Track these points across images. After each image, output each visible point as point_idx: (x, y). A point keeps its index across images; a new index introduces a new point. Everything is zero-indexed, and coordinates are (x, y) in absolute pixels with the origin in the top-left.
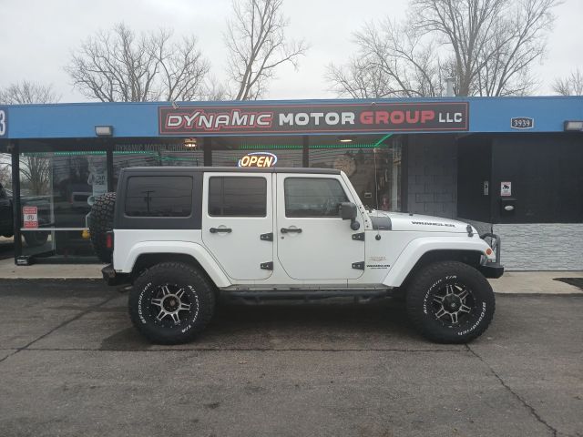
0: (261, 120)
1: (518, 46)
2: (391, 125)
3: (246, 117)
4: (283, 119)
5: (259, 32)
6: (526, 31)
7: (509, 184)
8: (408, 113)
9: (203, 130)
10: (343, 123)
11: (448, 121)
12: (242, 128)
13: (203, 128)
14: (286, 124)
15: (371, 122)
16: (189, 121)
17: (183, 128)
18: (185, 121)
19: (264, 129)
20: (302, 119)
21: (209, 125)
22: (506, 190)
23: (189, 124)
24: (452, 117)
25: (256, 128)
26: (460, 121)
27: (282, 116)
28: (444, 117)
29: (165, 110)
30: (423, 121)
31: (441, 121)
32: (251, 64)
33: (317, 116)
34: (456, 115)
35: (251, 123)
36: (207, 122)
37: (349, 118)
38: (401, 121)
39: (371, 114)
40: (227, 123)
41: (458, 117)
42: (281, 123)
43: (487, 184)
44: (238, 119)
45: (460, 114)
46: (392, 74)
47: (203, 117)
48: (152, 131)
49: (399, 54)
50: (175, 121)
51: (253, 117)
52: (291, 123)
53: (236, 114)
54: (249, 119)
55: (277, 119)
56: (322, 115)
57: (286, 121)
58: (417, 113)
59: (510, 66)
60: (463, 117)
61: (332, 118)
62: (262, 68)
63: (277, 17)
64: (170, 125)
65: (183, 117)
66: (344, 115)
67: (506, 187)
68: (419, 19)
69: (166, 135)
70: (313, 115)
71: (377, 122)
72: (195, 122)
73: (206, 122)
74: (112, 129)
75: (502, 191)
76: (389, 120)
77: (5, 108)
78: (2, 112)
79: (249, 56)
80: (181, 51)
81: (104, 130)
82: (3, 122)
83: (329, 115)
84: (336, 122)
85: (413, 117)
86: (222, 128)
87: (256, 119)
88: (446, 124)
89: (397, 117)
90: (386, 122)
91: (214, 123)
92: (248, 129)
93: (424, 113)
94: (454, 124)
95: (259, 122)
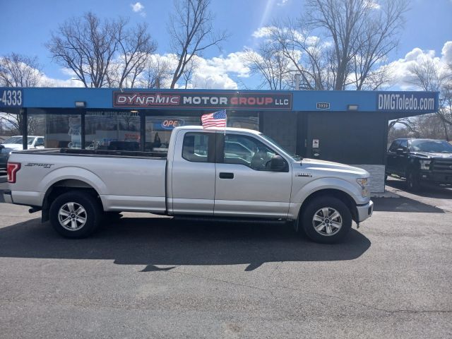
0: (173, 100)
2: (248, 106)
3: (164, 98)
4: (185, 100)
5: (193, 24)
6: (386, 29)
7: (318, 141)
8: (258, 99)
10: (221, 103)
11: (281, 104)
12: (161, 105)
13: (139, 105)
14: (187, 103)
15: (237, 103)
16: (131, 99)
17: (127, 104)
18: (128, 100)
19: (175, 105)
20: (197, 100)
21: (142, 102)
22: (316, 144)
23: (131, 102)
24: (282, 102)
25: (170, 105)
26: (287, 104)
27: (185, 98)
28: (278, 102)
29: (116, 93)
30: (266, 104)
31: (276, 104)
32: (186, 47)
33: (205, 99)
34: (285, 100)
35: (167, 102)
36: (141, 101)
37: (224, 100)
38: (254, 103)
39: (237, 98)
40: (153, 101)
41: (286, 102)
42: (185, 102)
43: (306, 140)
44: (159, 99)
45: (287, 100)
46: (290, 57)
47: (138, 98)
48: (110, 106)
49: (295, 43)
50: (122, 100)
51: (168, 98)
52: (191, 103)
53: (158, 97)
54: (166, 100)
55: (182, 100)
56: (208, 98)
57: (188, 101)
58: (263, 99)
59: (375, 54)
60: (289, 102)
61: (214, 101)
62: (195, 50)
63: (206, 12)
64: (119, 101)
65: (127, 97)
66: (221, 98)
67: (316, 142)
68: (309, 18)
69: (117, 107)
70: (203, 98)
72: (134, 101)
73: (140, 100)
74: (85, 103)
75: (313, 145)
76: (247, 102)
77: (22, 89)
78: (19, 92)
79: (185, 41)
80: (135, 34)
81: (81, 104)
82: (20, 97)
83: (212, 99)
84: (216, 103)
85: (260, 101)
86: (150, 104)
87: (170, 100)
88: (279, 106)
89: (252, 101)
90: (245, 103)
91: (145, 101)
92: (165, 106)
93: (267, 99)
94: (284, 106)
95: (172, 101)
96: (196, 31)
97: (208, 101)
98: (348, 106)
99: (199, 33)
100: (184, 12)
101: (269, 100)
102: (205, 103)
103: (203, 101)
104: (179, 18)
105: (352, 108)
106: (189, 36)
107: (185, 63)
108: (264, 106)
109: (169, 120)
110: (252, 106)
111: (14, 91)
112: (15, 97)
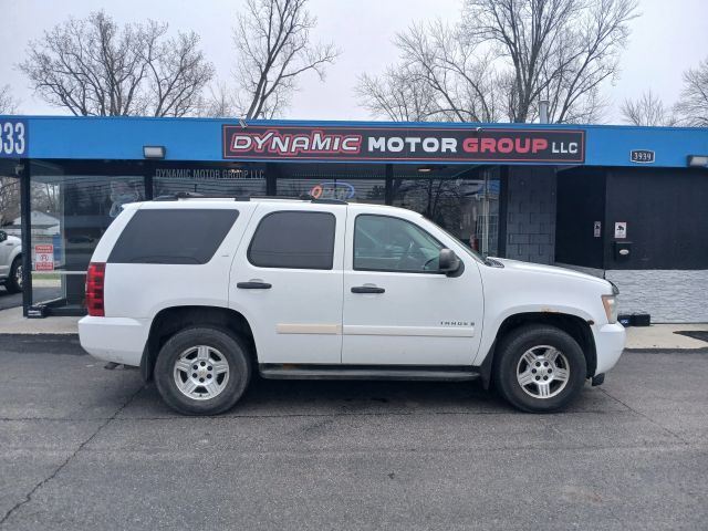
0: (347, 145)
1: (587, 63)
3: (329, 140)
4: (373, 143)
5: (278, 32)
6: (596, 46)
7: (624, 225)
8: (518, 141)
9: (277, 154)
10: (444, 150)
11: (563, 151)
12: (322, 154)
13: (277, 153)
14: (377, 151)
15: (475, 149)
16: (260, 143)
17: (251, 152)
18: (254, 143)
19: (350, 154)
20: (395, 145)
21: (284, 149)
22: (620, 231)
23: (260, 147)
24: (566, 147)
25: (342, 154)
26: (575, 151)
27: (372, 140)
28: (558, 147)
29: (231, 129)
30: (534, 151)
31: (554, 151)
32: (267, 70)
33: (413, 141)
34: (571, 144)
35: (336, 148)
36: (282, 145)
37: (450, 144)
38: (509, 149)
39: (476, 140)
40: (306, 146)
41: (573, 148)
42: (371, 149)
43: (598, 224)
44: (319, 142)
45: (576, 144)
46: (440, 89)
47: (276, 139)
48: (213, 153)
49: (449, 66)
50: (243, 143)
51: (337, 140)
52: (383, 149)
53: (317, 137)
54: (332, 144)
55: (365, 144)
56: (418, 140)
57: (377, 146)
58: (528, 141)
59: (576, 85)
60: (579, 148)
61: (431, 145)
62: (280, 76)
63: (301, 15)
64: (236, 147)
65: (252, 138)
66: (444, 140)
67: (621, 228)
68: (475, 23)
69: (231, 159)
70: (408, 140)
71: (483, 150)
72: (267, 145)
73: (280, 144)
74: (164, 150)
75: (617, 232)
76: (496, 148)
77: (25, 120)
78: (20, 125)
79: (265, 61)
80: (176, 51)
81: (155, 152)
82: (21, 137)
83: (427, 140)
84: (434, 149)
85: (523, 145)
86: (300, 152)
87: (340, 143)
88: (560, 156)
89: (506, 145)
90: (493, 150)
91: (290, 146)
92: (331, 155)
93: (535, 141)
94: (568, 156)
95: (345, 147)
96: (282, 44)
97: (419, 146)
98: (690, 158)
99: (287, 49)
100: (264, 13)
101: (539, 144)
102: (413, 149)
103: (407, 146)
104: (255, 23)
105: (697, 161)
106: (270, 54)
107: (264, 98)
108: (529, 155)
109: (323, 187)
110: (507, 156)
111: (8, 125)
112: (10, 137)
